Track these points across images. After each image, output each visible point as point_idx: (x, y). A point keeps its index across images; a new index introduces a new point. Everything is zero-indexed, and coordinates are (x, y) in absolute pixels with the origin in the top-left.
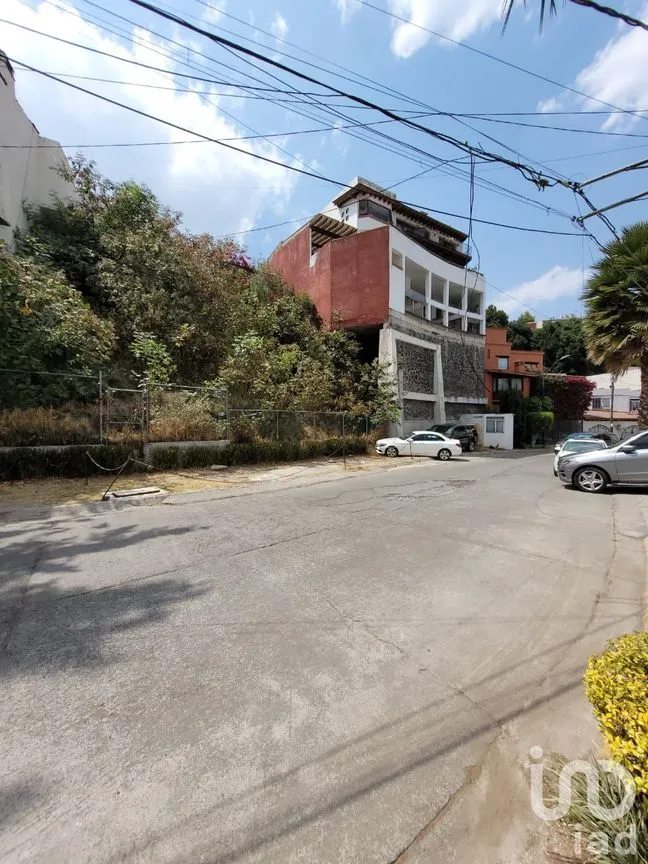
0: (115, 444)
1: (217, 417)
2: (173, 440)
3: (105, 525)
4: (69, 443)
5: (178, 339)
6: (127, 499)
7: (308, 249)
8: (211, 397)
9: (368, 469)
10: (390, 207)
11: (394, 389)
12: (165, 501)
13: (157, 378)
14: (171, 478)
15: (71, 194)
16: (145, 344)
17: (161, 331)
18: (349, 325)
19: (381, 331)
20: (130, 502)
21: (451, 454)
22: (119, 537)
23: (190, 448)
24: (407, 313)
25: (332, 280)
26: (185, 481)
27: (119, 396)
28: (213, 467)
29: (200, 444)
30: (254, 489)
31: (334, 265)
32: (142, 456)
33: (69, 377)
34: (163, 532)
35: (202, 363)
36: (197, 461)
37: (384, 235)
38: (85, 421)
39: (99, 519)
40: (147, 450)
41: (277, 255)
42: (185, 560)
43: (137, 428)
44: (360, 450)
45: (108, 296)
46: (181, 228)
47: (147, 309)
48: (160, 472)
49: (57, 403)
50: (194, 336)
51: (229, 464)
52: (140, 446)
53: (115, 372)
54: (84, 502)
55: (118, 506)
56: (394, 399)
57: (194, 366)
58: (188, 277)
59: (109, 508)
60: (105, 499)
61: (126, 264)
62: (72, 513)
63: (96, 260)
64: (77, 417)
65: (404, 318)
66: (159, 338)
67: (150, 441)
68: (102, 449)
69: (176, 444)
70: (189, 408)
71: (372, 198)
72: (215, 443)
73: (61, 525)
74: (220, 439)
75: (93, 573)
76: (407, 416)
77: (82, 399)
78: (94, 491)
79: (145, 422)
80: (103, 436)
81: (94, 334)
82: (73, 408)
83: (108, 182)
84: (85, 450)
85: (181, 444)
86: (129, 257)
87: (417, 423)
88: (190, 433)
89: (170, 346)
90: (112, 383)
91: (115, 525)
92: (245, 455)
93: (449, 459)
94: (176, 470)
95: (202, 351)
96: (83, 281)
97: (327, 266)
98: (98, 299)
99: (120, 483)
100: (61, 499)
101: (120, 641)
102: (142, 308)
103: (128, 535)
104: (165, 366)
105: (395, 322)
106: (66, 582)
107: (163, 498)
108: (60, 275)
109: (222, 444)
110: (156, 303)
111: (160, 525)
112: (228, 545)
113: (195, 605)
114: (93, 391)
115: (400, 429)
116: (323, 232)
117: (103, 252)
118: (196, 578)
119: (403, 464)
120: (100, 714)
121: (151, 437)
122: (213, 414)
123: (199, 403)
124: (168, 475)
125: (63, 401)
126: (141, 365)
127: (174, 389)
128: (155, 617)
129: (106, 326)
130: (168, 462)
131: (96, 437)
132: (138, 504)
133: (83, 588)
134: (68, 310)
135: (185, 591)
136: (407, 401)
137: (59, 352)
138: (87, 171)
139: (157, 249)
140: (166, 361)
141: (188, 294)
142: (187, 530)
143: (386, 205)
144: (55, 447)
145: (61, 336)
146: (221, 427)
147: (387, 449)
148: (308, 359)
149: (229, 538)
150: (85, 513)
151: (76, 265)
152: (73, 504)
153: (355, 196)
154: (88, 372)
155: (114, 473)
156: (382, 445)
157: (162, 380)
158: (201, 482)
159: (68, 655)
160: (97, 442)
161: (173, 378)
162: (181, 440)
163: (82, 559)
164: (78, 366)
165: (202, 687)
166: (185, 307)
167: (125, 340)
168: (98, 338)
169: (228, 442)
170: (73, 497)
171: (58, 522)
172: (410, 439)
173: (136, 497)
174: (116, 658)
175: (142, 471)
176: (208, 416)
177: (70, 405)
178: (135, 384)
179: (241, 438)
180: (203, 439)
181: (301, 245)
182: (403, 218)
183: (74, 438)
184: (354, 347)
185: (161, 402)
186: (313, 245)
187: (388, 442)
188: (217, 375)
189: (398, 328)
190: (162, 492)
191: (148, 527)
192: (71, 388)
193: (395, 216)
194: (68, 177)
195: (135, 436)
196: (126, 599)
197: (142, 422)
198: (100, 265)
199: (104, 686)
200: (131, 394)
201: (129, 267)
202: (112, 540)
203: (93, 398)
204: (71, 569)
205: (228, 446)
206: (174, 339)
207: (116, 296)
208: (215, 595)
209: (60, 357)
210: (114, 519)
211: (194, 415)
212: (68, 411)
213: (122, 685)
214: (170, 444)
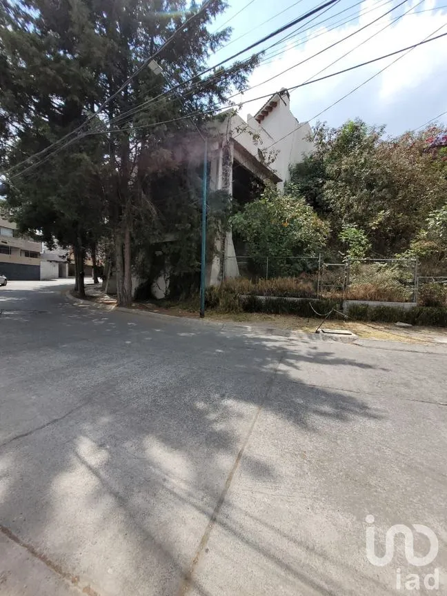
0: (325, 299)
1: (406, 284)
2: (364, 300)
3: (315, 348)
4: (301, 297)
5: (373, 224)
6: (329, 335)
8: (400, 267)
12: (355, 342)
13: (356, 255)
14: (361, 327)
15: (312, 148)
16: (350, 231)
17: (361, 221)
20: (331, 338)
22: (322, 358)
23: (379, 307)
26: (371, 331)
27: (330, 268)
28: (398, 324)
29: (387, 304)
32: (342, 308)
33: (304, 258)
34: (352, 363)
35: (394, 240)
36: (384, 317)
38: (310, 285)
39: (313, 344)
40: (345, 305)
42: (365, 388)
43: (340, 289)
45: (328, 205)
46: (383, 138)
47: (352, 207)
48: (353, 321)
49: (297, 274)
50: (388, 219)
51: (414, 323)
52: (341, 301)
53: (329, 254)
54: (306, 331)
55: (325, 338)
57: (387, 243)
58: (387, 173)
59: (318, 338)
60: (317, 332)
61: (341, 180)
62: (300, 337)
63: (324, 183)
64: (306, 282)
66: (359, 226)
67: (348, 299)
68: (318, 302)
69: (367, 302)
70: (379, 275)
72: (401, 304)
73: (293, 342)
74: (406, 301)
75: (307, 374)
77: (309, 271)
78: (312, 326)
79: (345, 286)
80: (319, 294)
81: (318, 231)
82: (304, 277)
83: (333, 130)
84: (307, 302)
85: (371, 303)
86: (343, 175)
88: (380, 295)
89: (368, 232)
90: (326, 260)
91: (321, 349)
92: (432, 317)
94: (365, 321)
95: (396, 231)
96: (314, 200)
98: (320, 207)
99: (326, 324)
100: (296, 327)
101: (315, 420)
102: (349, 207)
103: (328, 358)
104: (362, 246)
106: (294, 374)
107: (354, 340)
108: (303, 200)
109: (408, 306)
110: (359, 201)
111: (351, 358)
112: (403, 390)
113: (371, 424)
114: (315, 266)
117: (328, 177)
118: (374, 404)
120: (304, 457)
121: (349, 296)
122: (401, 281)
123: (388, 272)
124: (358, 324)
125: (300, 272)
126: (345, 247)
127: (368, 262)
128: (339, 417)
129: (325, 225)
130: (359, 315)
131: (315, 294)
132: (336, 340)
133: (301, 381)
134: (306, 219)
135: (363, 410)
137: (299, 245)
138: (321, 130)
139: (363, 161)
140: (363, 242)
141: (386, 187)
142: (369, 367)
144: (295, 299)
145: (301, 235)
146: (408, 292)
149: (407, 385)
150: (306, 338)
151: (311, 192)
152: (300, 331)
154: (313, 256)
155: (324, 317)
157: (359, 256)
158: (385, 333)
159: (291, 414)
160: (315, 297)
161: (368, 253)
162: (371, 300)
163: (301, 364)
164: (309, 251)
166: (383, 198)
167: (336, 230)
168: (320, 233)
169: (414, 304)
170: (301, 327)
171: (293, 340)
173: (336, 335)
174: (314, 430)
175: (341, 319)
176: (396, 282)
177: (303, 275)
178: (340, 260)
179: (430, 303)
180: (390, 300)
183: (303, 294)
185: (358, 272)
188: (409, 248)
190: (354, 335)
191: (342, 357)
192: (304, 265)
194: (311, 140)
195: (338, 295)
196: (323, 397)
197: (343, 286)
198: (325, 187)
199: (307, 442)
200: (338, 267)
201: (342, 182)
202: (319, 358)
203: (314, 271)
204: (296, 367)
205: (414, 308)
206: (371, 224)
207: (333, 203)
208: (389, 424)
209: (299, 248)
210: (321, 346)
211: (383, 282)
212: (302, 278)
213: (316, 448)
214: (362, 302)
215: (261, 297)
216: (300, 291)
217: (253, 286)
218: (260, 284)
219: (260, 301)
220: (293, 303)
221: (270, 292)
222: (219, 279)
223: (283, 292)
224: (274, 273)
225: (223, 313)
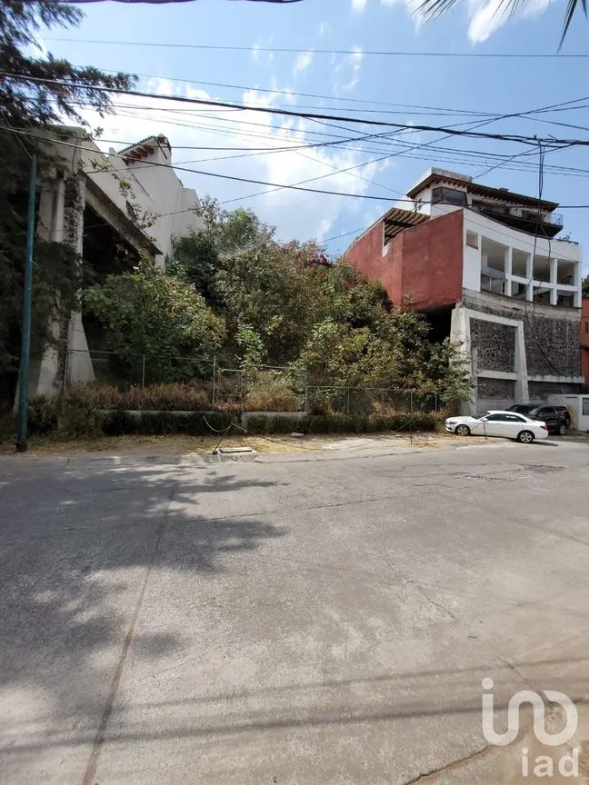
0: (221, 411)
1: (297, 393)
2: (262, 411)
3: (214, 473)
4: (192, 410)
5: (269, 329)
6: (229, 455)
7: (381, 240)
8: (292, 375)
9: (436, 446)
10: (465, 190)
11: (466, 367)
12: (256, 459)
13: (253, 360)
14: (260, 441)
15: (200, 225)
16: (246, 334)
17: (257, 322)
18: (419, 307)
19: (454, 311)
20: (231, 457)
21: (533, 437)
22: (224, 483)
23: (276, 418)
24: (483, 290)
25: (403, 267)
26: (270, 444)
27: (226, 374)
28: (293, 434)
29: (284, 414)
30: (326, 456)
31: (405, 253)
32: (240, 422)
33: (195, 360)
34: (255, 484)
35: (287, 347)
36: (280, 429)
37: (458, 217)
38: (203, 394)
39: (212, 468)
40: (243, 418)
41: (352, 249)
42: (270, 507)
43: (237, 399)
44: (429, 427)
45: (221, 298)
46: (274, 239)
47: (248, 306)
48: (252, 435)
49: (184, 379)
50: (281, 325)
51: (305, 433)
52: (238, 413)
53: (224, 356)
54: (201, 454)
55: (224, 459)
56: (466, 377)
57: (281, 350)
58: (278, 277)
59: (216, 460)
60: (215, 453)
61: (235, 273)
62: (194, 461)
63: (215, 271)
64: (198, 390)
65: (479, 296)
66: (255, 328)
67: (246, 411)
68: (213, 416)
69: (265, 413)
70: (275, 384)
71: (446, 185)
72: (295, 414)
73: (187, 469)
74: (299, 411)
75: (207, 507)
76: (481, 394)
77: (202, 377)
78: (208, 447)
79: (243, 395)
80: (214, 405)
81: (211, 328)
82: (195, 383)
83: (225, 212)
84: (201, 416)
85: (269, 414)
86: (237, 267)
87: (494, 402)
88: (276, 405)
89: (263, 333)
90: (221, 364)
91: (221, 474)
92: (319, 425)
93: (531, 442)
94: (264, 434)
95: (287, 337)
96: (206, 289)
97: (399, 254)
98: (214, 301)
99: (225, 442)
100: (187, 450)
101: (225, 559)
102: (244, 305)
103: (230, 482)
104: (258, 350)
105: (469, 301)
106: (191, 511)
107: (255, 457)
108: (193, 287)
109: (300, 415)
110: (254, 300)
111: (252, 478)
112: (302, 500)
113: (275, 542)
114: (208, 371)
115: (474, 408)
116: (396, 223)
117: (219, 265)
118: (278, 524)
119: (474, 444)
120: (213, 604)
121: (247, 407)
122: (293, 390)
123: (283, 380)
124: (257, 439)
125: (190, 378)
126: (242, 350)
127: (265, 369)
128: (249, 547)
129: (220, 322)
130: (258, 428)
131: (210, 405)
132: (236, 459)
133: (200, 517)
134: (196, 312)
135: (270, 531)
136: (481, 379)
137: (189, 342)
138: (212, 207)
139: (256, 258)
140: (260, 347)
141: (278, 291)
142: (271, 484)
143: (461, 189)
144: (184, 412)
145: (191, 331)
146: (301, 400)
147: (457, 428)
148: (378, 341)
149: (304, 495)
150: (202, 463)
151: (202, 278)
152: (194, 455)
153: (428, 186)
154: (206, 357)
155: (221, 434)
156: (451, 423)
157: (256, 362)
158: (281, 446)
159: (193, 561)
160: (210, 409)
161: (264, 360)
162: (268, 410)
163: (199, 496)
164: (201, 352)
165: (280, 603)
166: (276, 302)
167: (233, 330)
168: (215, 332)
169: (305, 413)
170: (194, 449)
171: (185, 467)
172: (484, 418)
173: (235, 454)
174: (222, 570)
175: (241, 434)
176: (290, 392)
177: (194, 381)
178: (237, 365)
179: (317, 411)
180: (285, 410)
181: (375, 238)
182: (478, 198)
183: (196, 406)
184: (423, 327)
185: (255, 379)
186: (386, 236)
187: (459, 420)
188: (299, 357)
189: (472, 307)
190: (254, 451)
191: (244, 478)
192: (195, 369)
193: (470, 198)
194: (199, 214)
195: (236, 406)
196: (229, 529)
197: (241, 396)
198: (217, 276)
199: (216, 586)
200: (234, 373)
201: (237, 275)
202: (219, 485)
203: (207, 377)
204: (193, 502)
205: (305, 417)
206: (267, 329)
207: (227, 297)
208: (291, 538)
209: (189, 346)
210: (221, 468)
211: (279, 390)
212: (193, 385)
213: (227, 589)
214: (262, 413)
215: (132, 412)
216: (191, 402)
217: (120, 396)
218: (131, 393)
219: (133, 417)
220: (182, 418)
221: (149, 404)
222: (55, 385)
223: (166, 403)
224: (153, 379)
225: (67, 440)
